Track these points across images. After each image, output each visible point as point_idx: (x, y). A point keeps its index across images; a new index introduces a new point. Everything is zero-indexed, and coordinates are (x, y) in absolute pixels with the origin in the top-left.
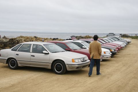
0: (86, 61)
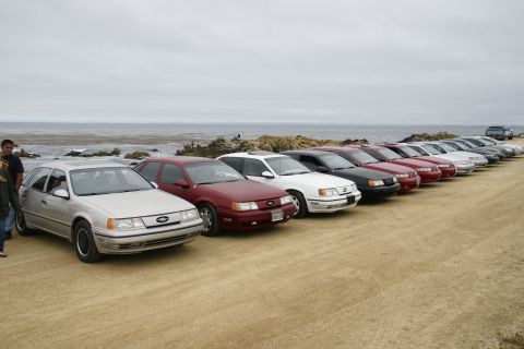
0: (178, 223)
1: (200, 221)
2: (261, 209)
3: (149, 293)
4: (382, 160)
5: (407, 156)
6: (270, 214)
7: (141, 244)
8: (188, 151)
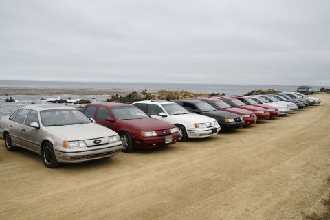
0: (107, 144)
1: (121, 143)
2: (158, 136)
3: (89, 187)
4: (234, 106)
5: (249, 104)
6: (164, 139)
7: (84, 157)
8: (114, 99)
